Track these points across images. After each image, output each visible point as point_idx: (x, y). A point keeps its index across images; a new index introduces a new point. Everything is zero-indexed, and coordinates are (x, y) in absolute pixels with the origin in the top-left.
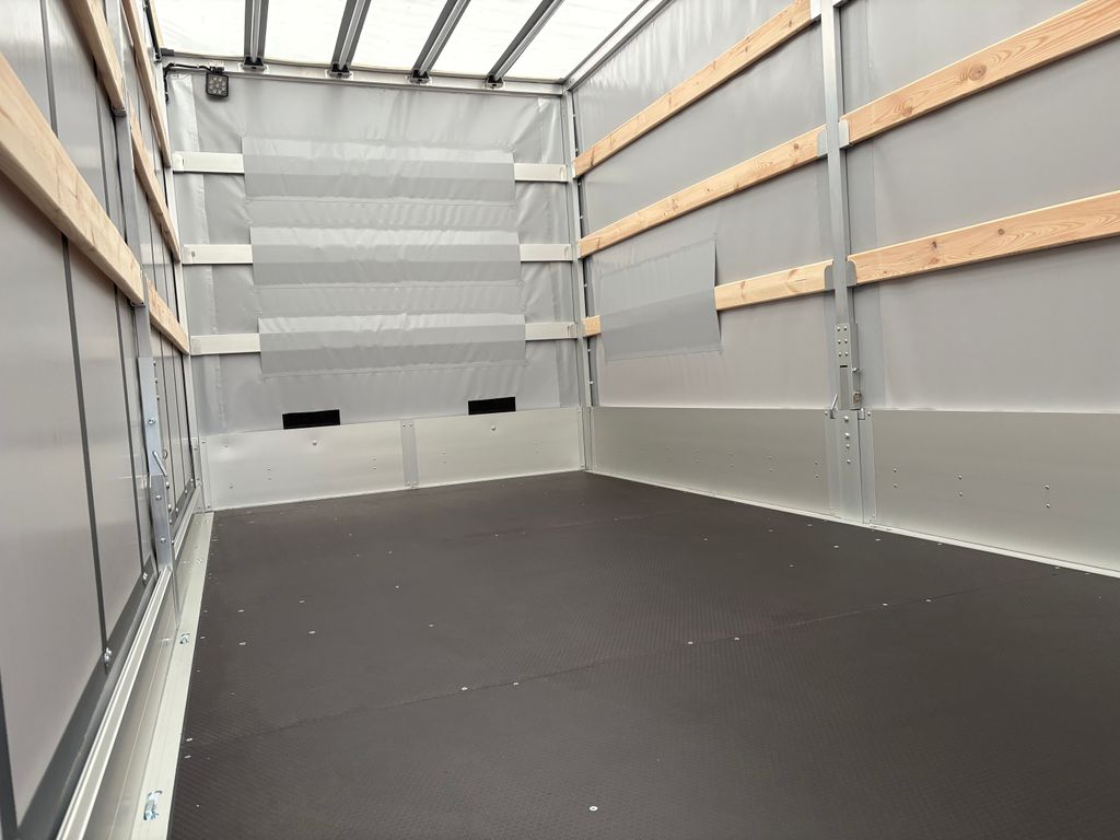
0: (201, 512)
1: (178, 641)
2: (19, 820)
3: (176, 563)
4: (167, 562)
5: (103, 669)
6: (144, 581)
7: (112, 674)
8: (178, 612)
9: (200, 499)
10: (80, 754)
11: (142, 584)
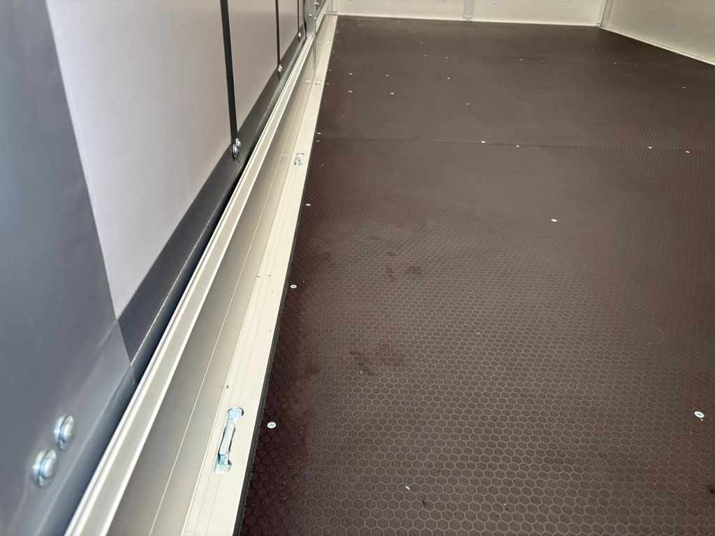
0: (330, 14)
1: (314, 83)
2: (238, 130)
3: (317, 34)
4: (311, 32)
5: (277, 76)
6: (299, 38)
7: (282, 81)
8: (315, 66)
9: (330, 5)
10: (265, 115)
11: (297, 39)
